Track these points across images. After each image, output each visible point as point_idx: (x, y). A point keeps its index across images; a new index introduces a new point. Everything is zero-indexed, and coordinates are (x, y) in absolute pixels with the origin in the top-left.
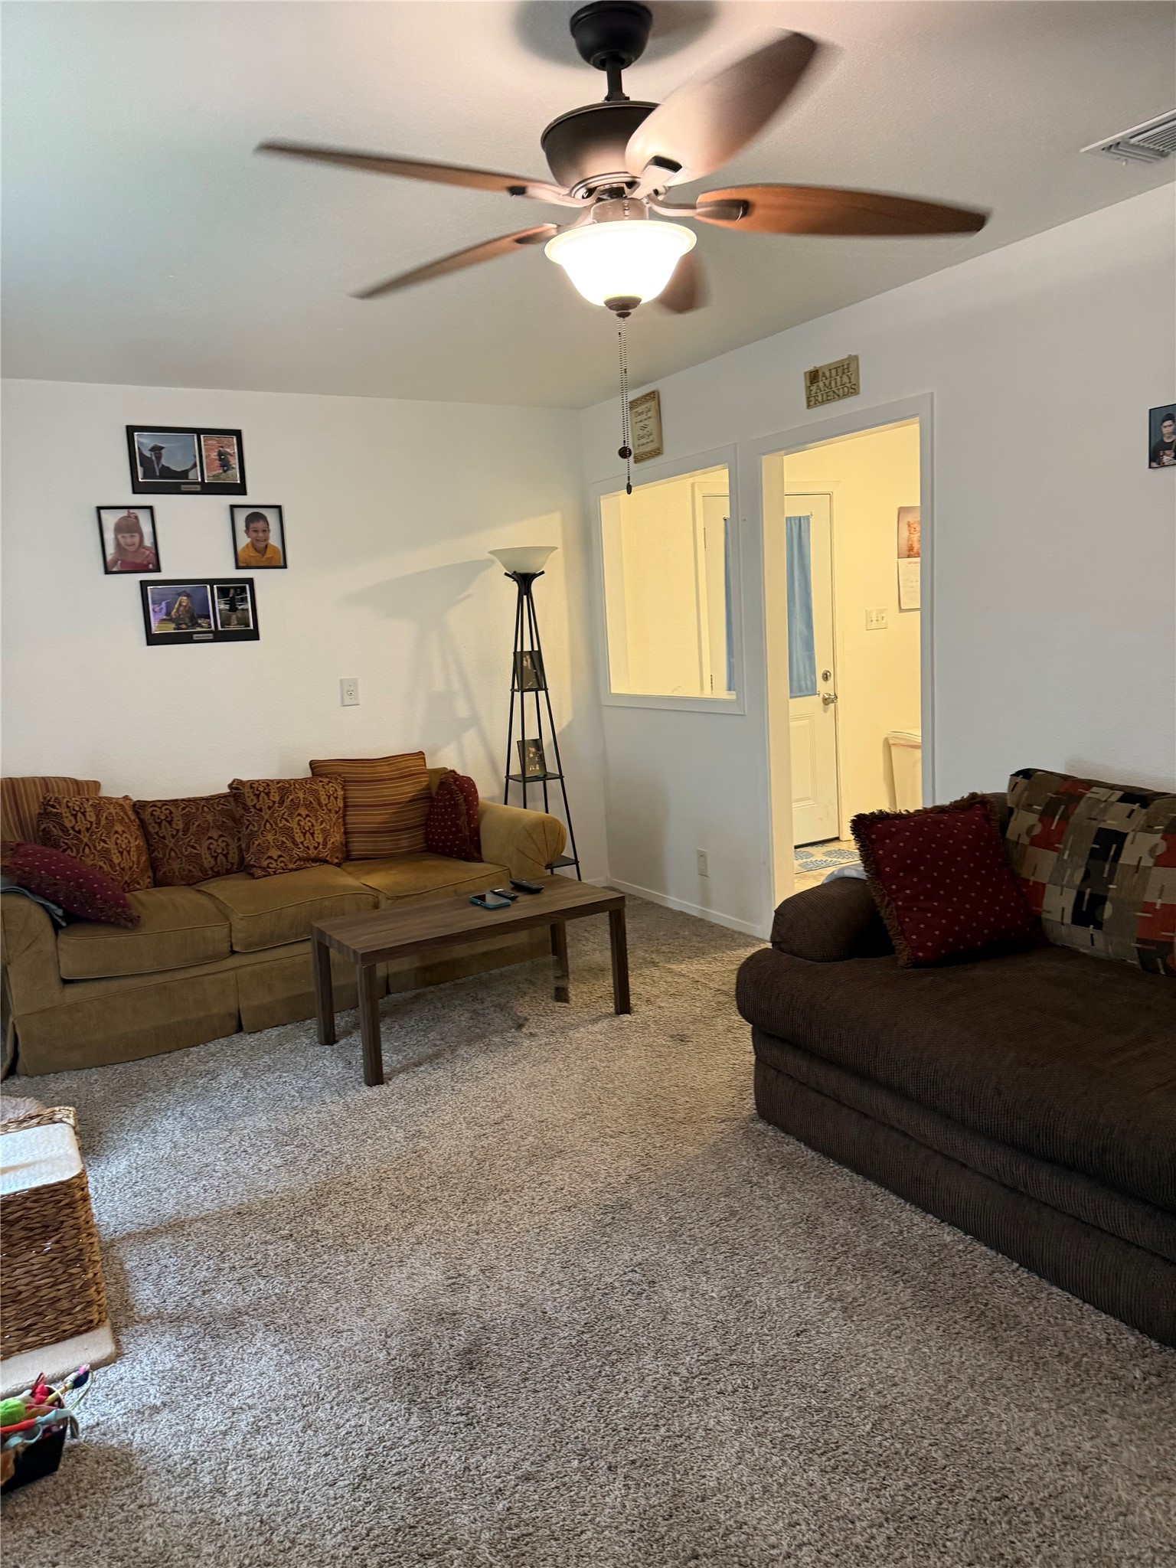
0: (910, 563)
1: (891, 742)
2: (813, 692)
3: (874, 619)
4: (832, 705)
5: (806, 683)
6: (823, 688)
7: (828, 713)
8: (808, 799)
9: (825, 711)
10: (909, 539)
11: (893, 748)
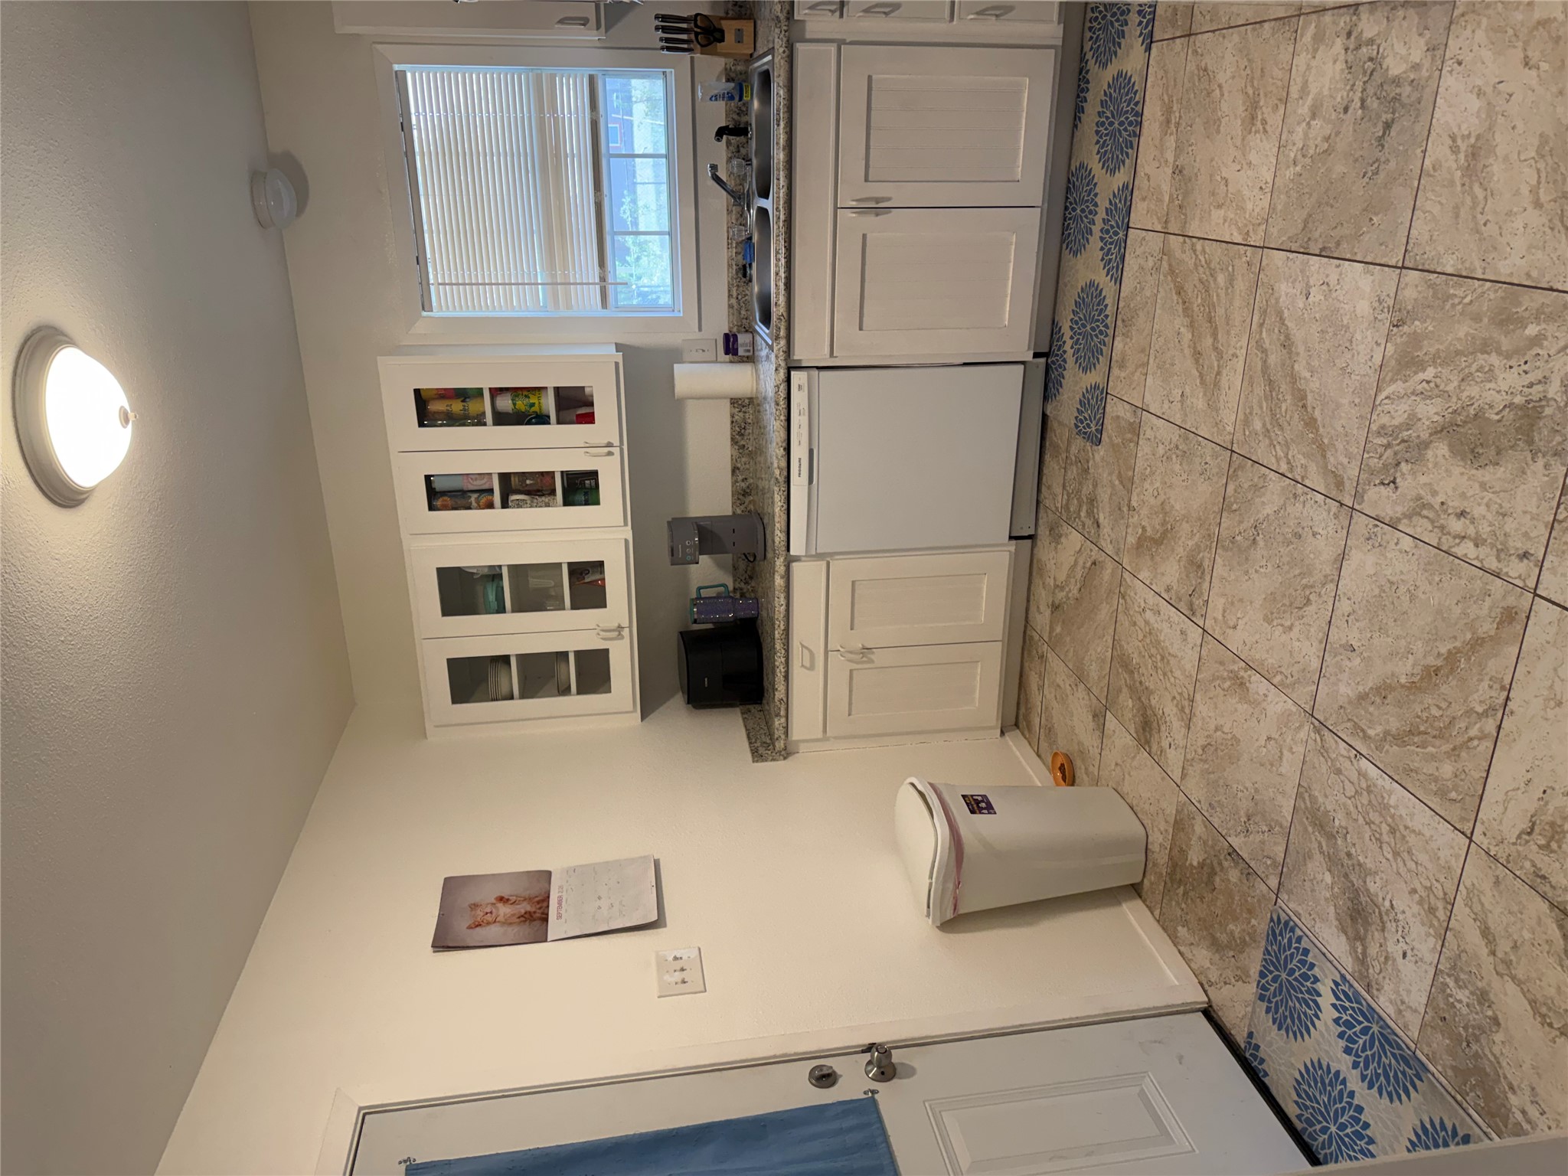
0: (559, 916)
1: (949, 915)
2: (867, 1109)
3: (678, 976)
4: (897, 1056)
5: (851, 1130)
6: (853, 1083)
7: (915, 1064)
8: (1142, 1094)
9: (910, 1072)
10: (507, 923)
11: (962, 911)
